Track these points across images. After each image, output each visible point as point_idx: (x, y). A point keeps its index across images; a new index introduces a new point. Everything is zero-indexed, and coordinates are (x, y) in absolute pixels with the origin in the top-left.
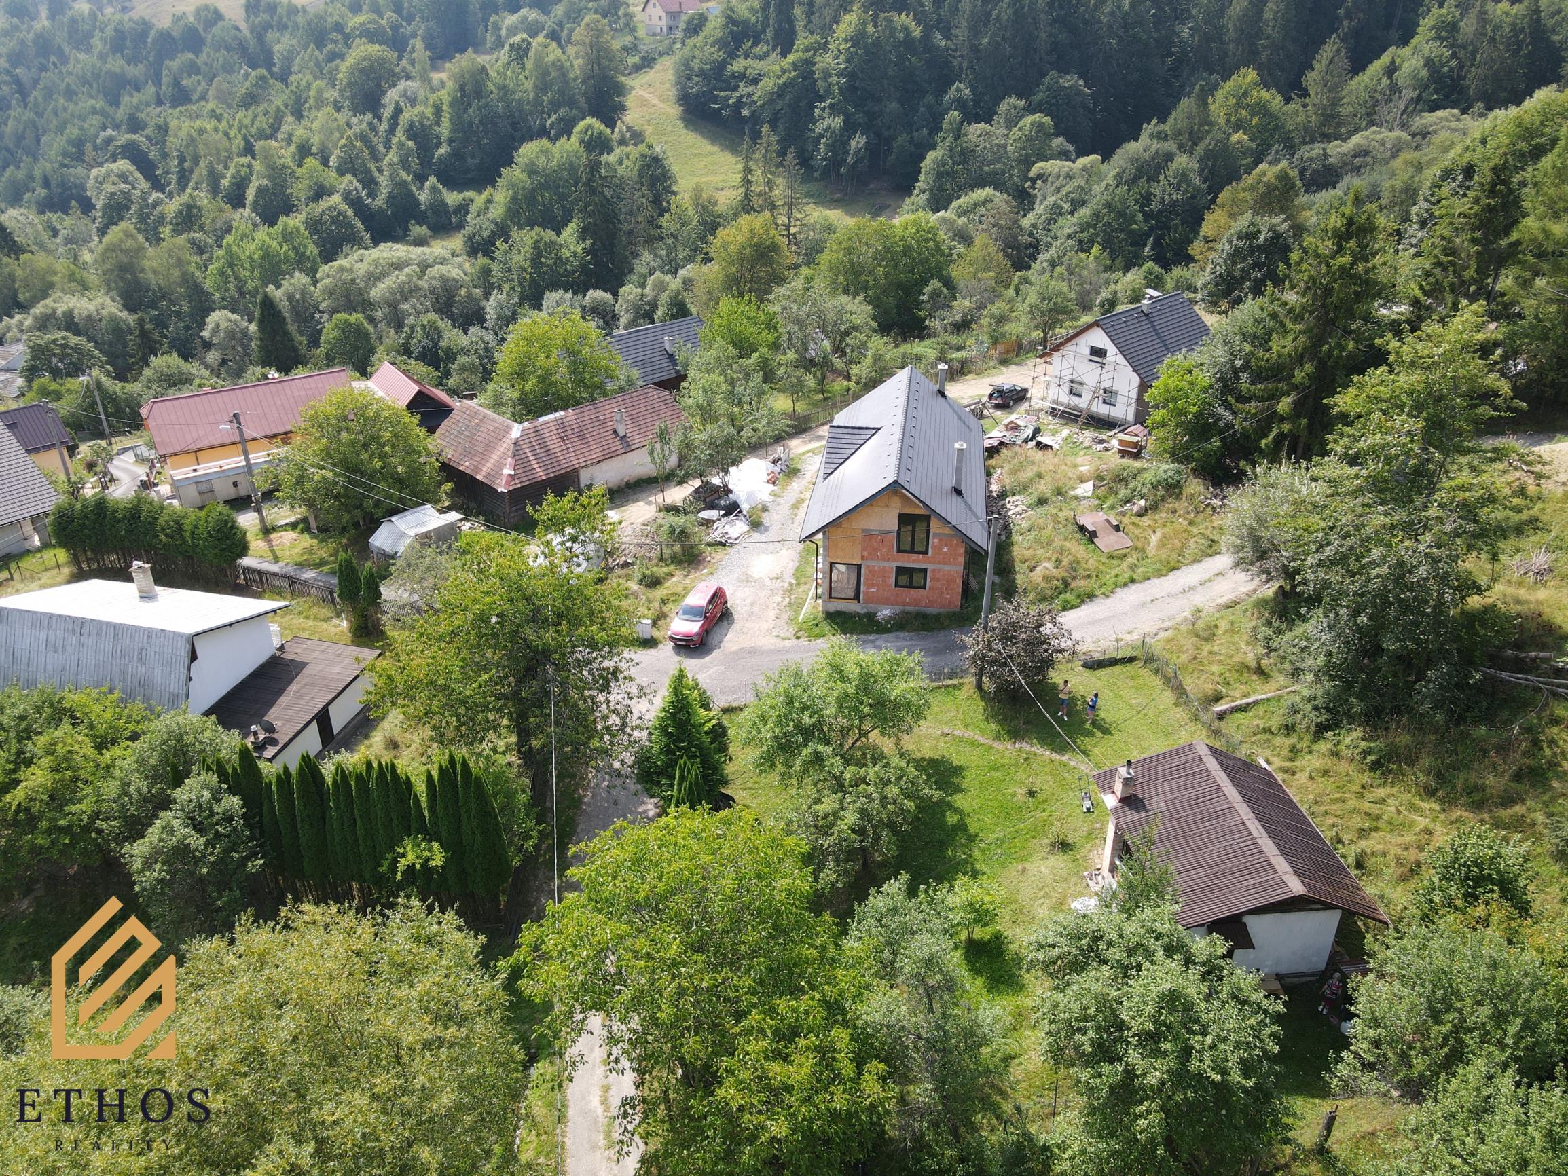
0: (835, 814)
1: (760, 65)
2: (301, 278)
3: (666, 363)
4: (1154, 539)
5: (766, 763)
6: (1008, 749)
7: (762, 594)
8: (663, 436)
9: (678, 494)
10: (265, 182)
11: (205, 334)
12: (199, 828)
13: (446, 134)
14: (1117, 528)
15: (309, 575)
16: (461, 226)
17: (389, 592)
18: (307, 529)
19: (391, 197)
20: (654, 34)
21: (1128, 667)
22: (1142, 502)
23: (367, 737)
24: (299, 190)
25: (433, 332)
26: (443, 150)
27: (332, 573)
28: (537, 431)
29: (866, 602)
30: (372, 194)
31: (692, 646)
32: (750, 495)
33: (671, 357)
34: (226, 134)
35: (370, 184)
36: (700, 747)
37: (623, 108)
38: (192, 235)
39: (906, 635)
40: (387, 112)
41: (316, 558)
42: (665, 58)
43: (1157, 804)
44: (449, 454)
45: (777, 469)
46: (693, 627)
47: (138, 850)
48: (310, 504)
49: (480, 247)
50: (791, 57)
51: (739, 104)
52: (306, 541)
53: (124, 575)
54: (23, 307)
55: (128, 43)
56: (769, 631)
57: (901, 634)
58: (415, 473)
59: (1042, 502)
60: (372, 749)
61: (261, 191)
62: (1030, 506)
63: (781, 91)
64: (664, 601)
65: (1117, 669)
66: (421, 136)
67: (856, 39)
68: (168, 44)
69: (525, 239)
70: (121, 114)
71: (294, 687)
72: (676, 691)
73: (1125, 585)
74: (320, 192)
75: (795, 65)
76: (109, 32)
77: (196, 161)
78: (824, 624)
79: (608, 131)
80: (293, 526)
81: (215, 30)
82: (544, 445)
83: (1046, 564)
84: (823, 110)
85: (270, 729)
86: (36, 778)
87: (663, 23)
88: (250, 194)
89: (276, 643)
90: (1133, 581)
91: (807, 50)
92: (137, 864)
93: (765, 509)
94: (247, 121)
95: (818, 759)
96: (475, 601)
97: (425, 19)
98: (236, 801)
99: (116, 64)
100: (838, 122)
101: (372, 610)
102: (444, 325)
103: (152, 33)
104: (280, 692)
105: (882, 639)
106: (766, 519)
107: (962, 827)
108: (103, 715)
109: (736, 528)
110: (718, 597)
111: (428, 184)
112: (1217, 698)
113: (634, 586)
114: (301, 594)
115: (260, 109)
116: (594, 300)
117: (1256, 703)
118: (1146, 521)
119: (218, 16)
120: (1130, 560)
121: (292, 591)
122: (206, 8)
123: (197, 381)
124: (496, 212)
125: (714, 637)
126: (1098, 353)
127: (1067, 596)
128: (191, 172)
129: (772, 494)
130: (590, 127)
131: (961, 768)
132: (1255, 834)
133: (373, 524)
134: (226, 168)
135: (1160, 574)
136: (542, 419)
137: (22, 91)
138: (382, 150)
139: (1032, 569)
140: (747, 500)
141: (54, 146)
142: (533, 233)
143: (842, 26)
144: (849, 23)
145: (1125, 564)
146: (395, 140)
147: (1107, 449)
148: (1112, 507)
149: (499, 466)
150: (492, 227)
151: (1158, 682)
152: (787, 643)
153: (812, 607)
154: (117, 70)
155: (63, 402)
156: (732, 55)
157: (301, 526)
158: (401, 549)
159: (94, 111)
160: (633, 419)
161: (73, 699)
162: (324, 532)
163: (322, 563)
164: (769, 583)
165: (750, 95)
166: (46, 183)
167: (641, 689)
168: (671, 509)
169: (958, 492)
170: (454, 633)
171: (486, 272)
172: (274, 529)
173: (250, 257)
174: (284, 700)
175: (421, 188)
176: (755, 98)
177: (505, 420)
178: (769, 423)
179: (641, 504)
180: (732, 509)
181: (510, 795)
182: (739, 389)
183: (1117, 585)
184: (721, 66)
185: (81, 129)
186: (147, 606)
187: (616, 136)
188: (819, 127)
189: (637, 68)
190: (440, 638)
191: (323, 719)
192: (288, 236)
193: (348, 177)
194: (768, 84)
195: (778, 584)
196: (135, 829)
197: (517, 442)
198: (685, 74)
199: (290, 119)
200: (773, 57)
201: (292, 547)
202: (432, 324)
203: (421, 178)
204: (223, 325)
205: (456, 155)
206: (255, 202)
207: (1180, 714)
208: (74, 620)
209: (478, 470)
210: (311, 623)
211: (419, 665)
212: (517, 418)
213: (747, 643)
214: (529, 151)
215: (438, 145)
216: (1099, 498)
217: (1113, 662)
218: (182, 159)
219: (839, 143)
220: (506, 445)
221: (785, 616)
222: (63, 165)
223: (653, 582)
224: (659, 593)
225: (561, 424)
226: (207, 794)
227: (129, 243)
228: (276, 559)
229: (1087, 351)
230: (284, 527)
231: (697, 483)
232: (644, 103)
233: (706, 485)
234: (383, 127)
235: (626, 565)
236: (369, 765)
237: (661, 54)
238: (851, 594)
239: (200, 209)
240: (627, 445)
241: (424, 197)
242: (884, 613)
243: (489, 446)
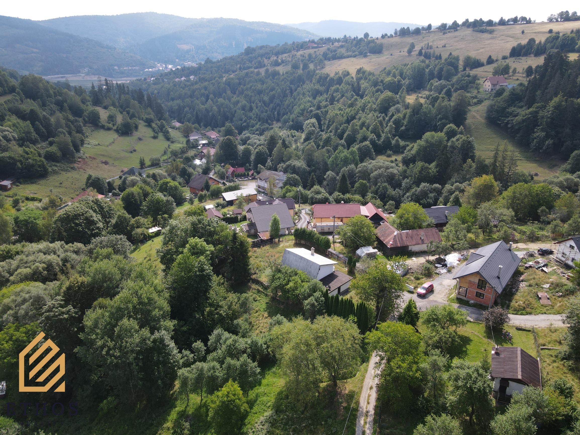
0: (434, 337)
1: (519, 110)
2: (353, 166)
3: (444, 218)
4: (559, 304)
5: (424, 323)
6: (486, 340)
7: (443, 289)
8: (431, 243)
9: (432, 258)
10: (350, 133)
11: (325, 177)
12: (316, 301)
13: (405, 123)
14: (548, 299)
15: (341, 256)
16: (403, 153)
17: (358, 265)
18: (342, 244)
19: (384, 141)
20: (486, 91)
21: (528, 332)
22: (561, 294)
23: (347, 295)
24: (359, 136)
25: (385, 188)
26: (403, 128)
27: (347, 257)
28: (401, 234)
29: (468, 298)
30: (379, 140)
31: (422, 296)
32: (451, 263)
33: (446, 217)
34: (342, 115)
35: (379, 136)
36: (411, 316)
37: (465, 119)
38: (328, 148)
39: (475, 309)
40: (390, 114)
41: (343, 252)
42: (487, 101)
43: (502, 356)
44: (379, 235)
45: (462, 257)
46: (423, 291)
47: (306, 302)
48: (345, 240)
49: (406, 162)
50: (531, 110)
51: (507, 123)
52: (342, 247)
53: (309, 249)
54: (284, 162)
55: (322, 80)
56: (442, 298)
57: (474, 308)
58: (370, 238)
59: (530, 286)
60: (347, 297)
61: (348, 135)
62: (527, 286)
63: (523, 121)
64: (418, 284)
65: (524, 332)
66: (398, 123)
67: (558, 107)
68: (332, 82)
69: (420, 164)
70: (315, 102)
71: (335, 280)
72: (409, 303)
73: (542, 314)
74: (365, 139)
75: (530, 113)
76: (318, 77)
77: (333, 122)
78: (456, 301)
79: (457, 128)
80: (340, 242)
81: (347, 78)
82: (401, 238)
83: (521, 302)
84: (538, 130)
85: (330, 287)
86: (291, 284)
87: (490, 88)
88: (345, 135)
89: (333, 270)
90: (545, 313)
91: (537, 108)
92: (305, 304)
93: (454, 268)
94: (349, 112)
95: (435, 325)
96: (374, 274)
97: (409, 79)
98: (324, 298)
99: (317, 87)
100: (544, 134)
101: (353, 268)
102: (389, 187)
103: (329, 78)
104: (332, 281)
105: (468, 308)
106: (453, 270)
107: (466, 352)
108: (303, 277)
109: (444, 271)
110: (431, 286)
111: (396, 138)
112: (544, 345)
113: (412, 278)
114: (339, 260)
115: (353, 108)
116: (435, 187)
117: (553, 349)
118: (560, 299)
119: (348, 74)
120: (547, 308)
121: (337, 259)
122: (345, 71)
123: (322, 194)
124: (414, 152)
125: (427, 295)
126: (572, 247)
127: (524, 312)
128: (331, 125)
129: (458, 264)
130: (451, 127)
131: (472, 340)
132: (518, 366)
133: (357, 248)
134: (340, 126)
135: (554, 314)
136: (403, 231)
137: (291, 92)
138: (385, 126)
139: (517, 302)
140: (449, 264)
141: (297, 110)
142: (422, 163)
143: (553, 101)
144: (556, 100)
145: (545, 309)
146: (389, 125)
147: (564, 276)
148: (552, 293)
149: (390, 241)
150: (411, 156)
151: (533, 337)
152: (445, 302)
153: (453, 295)
154: (317, 88)
155: (291, 193)
156: (509, 106)
157: (342, 243)
158: (363, 255)
159: (309, 101)
160: (426, 236)
161: (298, 272)
162: (346, 246)
163: (344, 254)
164: (446, 287)
165: (512, 120)
166: (293, 121)
167: (404, 301)
168: (428, 261)
169: (498, 278)
170: (369, 279)
171: (405, 171)
172: (336, 242)
173: (341, 158)
174: (333, 282)
175: (393, 139)
176: (514, 121)
177: (395, 230)
178: (463, 245)
179: (423, 258)
180: (445, 265)
181: (372, 313)
182: (458, 233)
183: (539, 313)
184: (504, 109)
185: (305, 106)
186: (312, 256)
187: (459, 130)
188: (535, 135)
189: (476, 104)
190: (366, 279)
191: (339, 288)
192: (352, 153)
193: (373, 134)
194: (519, 118)
195: (448, 287)
196: (306, 298)
197: (395, 236)
198: (490, 110)
199: (361, 112)
200: (524, 108)
201: (339, 248)
202: (385, 186)
203: (394, 136)
204: (330, 175)
205: (407, 130)
206: (346, 138)
207: (534, 346)
208: (301, 256)
209: (384, 240)
210: (340, 267)
211: (361, 283)
212: (398, 229)
213: (435, 299)
214: (428, 135)
215: (402, 126)
216: (550, 289)
217: (524, 330)
218: (329, 122)
219: (542, 141)
220: (392, 236)
221: (447, 296)
222: (298, 116)
223: (418, 279)
224: (418, 282)
225: (407, 233)
226: (319, 296)
227: (313, 148)
228: (335, 250)
229: (569, 246)
230: (338, 242)
231: (438, 257)
232: (474, 117)
233: (440, 258)
234: (387, 118)
235: (413, 273)
236: (348, 299)
237: (485, 99)
238: (464, 295)
239: (331, 139)
240: (423, 242)
241: (393, 142)
242: (472, 302)
243: (389, 235)
